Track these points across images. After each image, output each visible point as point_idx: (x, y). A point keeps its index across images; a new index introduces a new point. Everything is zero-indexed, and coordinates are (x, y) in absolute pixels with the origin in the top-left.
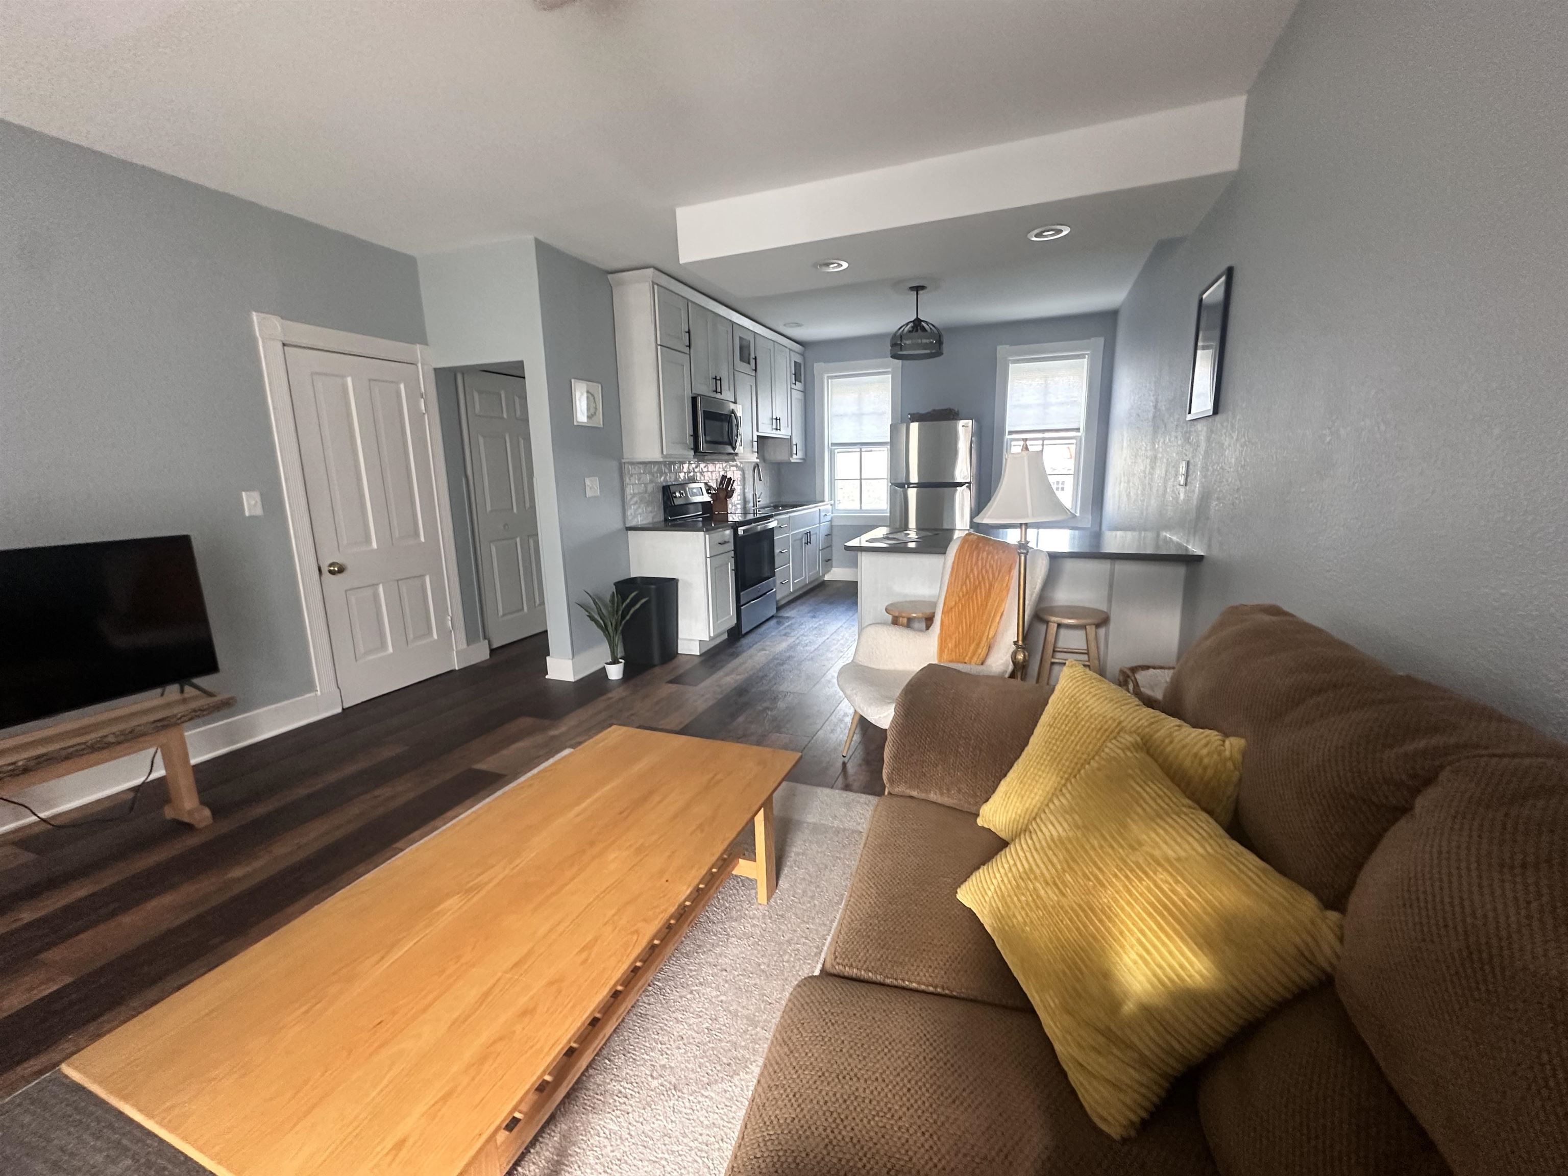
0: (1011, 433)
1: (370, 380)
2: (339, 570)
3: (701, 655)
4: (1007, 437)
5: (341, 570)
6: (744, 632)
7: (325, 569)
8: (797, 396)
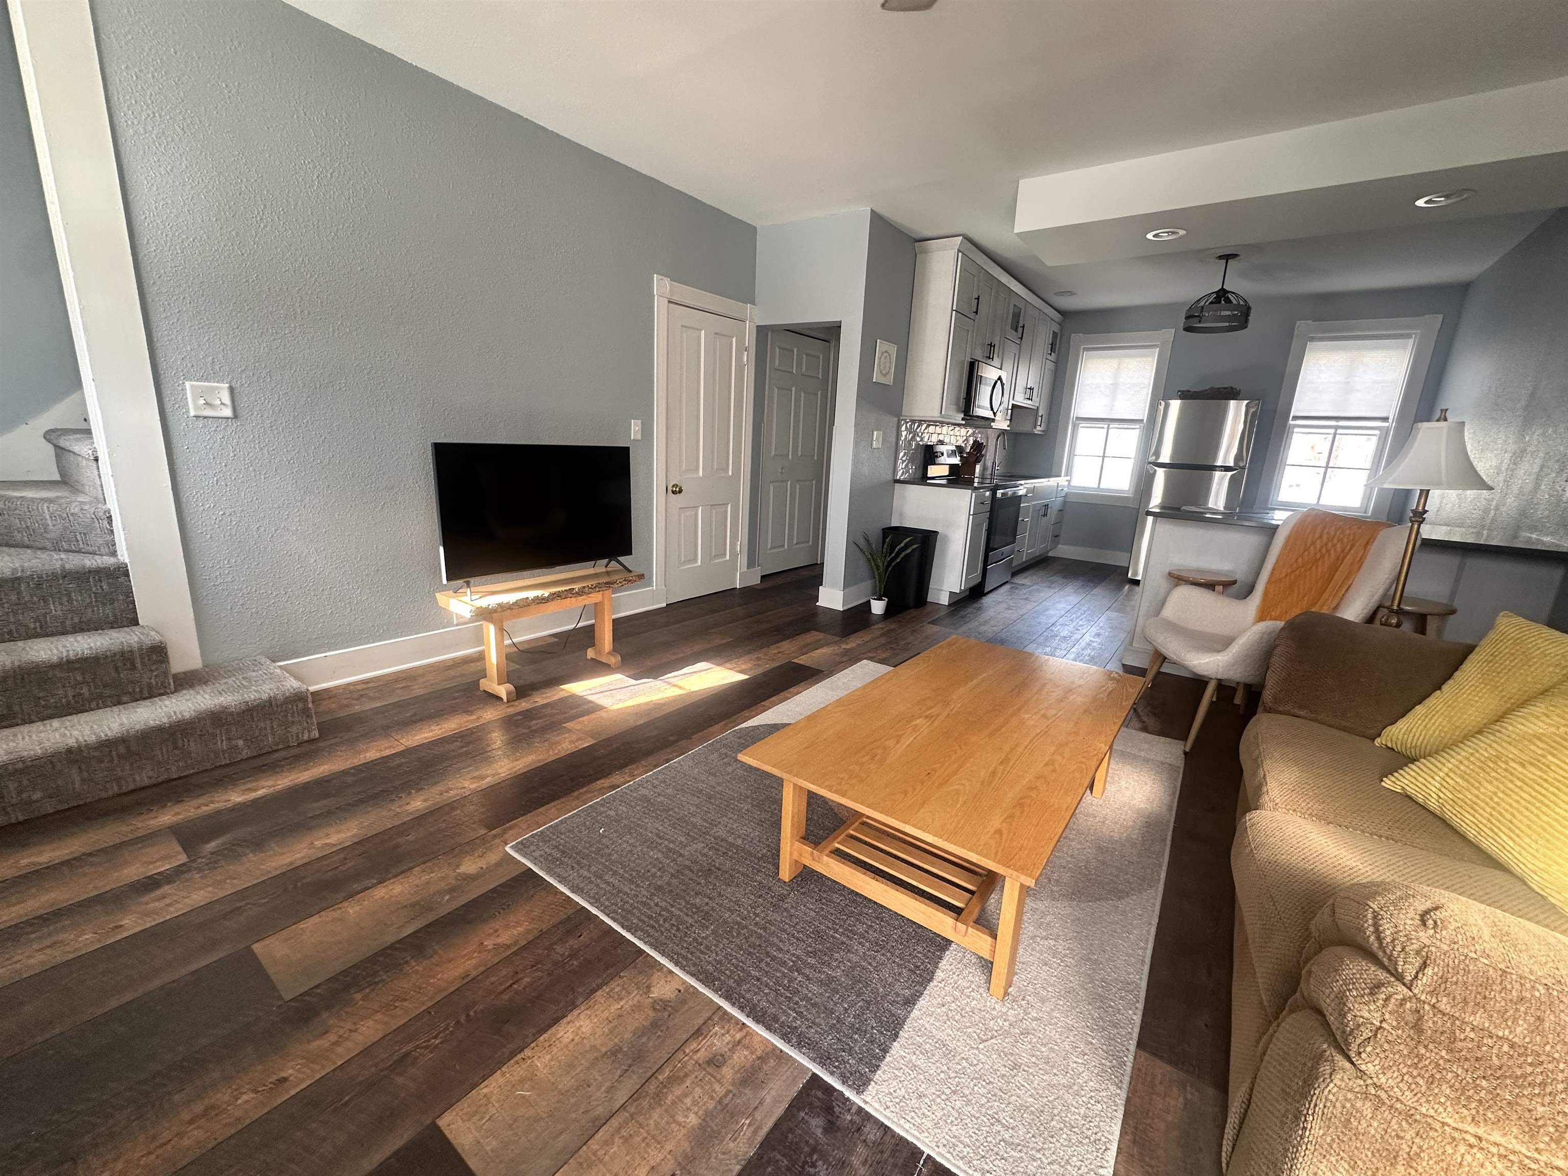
0: (1295, 418)
1: (716, 334)
2: (677, 491)
3: (950, 605)
4: (1291, 422)
5: (680, 491)
6: (986, 591)
7: (670, 488)
8: (1050, 366)
